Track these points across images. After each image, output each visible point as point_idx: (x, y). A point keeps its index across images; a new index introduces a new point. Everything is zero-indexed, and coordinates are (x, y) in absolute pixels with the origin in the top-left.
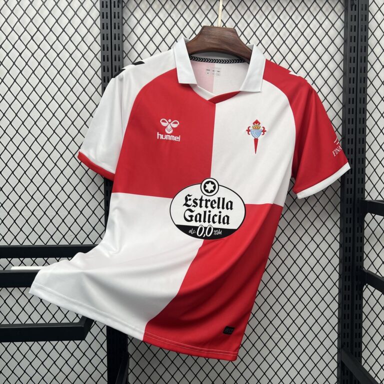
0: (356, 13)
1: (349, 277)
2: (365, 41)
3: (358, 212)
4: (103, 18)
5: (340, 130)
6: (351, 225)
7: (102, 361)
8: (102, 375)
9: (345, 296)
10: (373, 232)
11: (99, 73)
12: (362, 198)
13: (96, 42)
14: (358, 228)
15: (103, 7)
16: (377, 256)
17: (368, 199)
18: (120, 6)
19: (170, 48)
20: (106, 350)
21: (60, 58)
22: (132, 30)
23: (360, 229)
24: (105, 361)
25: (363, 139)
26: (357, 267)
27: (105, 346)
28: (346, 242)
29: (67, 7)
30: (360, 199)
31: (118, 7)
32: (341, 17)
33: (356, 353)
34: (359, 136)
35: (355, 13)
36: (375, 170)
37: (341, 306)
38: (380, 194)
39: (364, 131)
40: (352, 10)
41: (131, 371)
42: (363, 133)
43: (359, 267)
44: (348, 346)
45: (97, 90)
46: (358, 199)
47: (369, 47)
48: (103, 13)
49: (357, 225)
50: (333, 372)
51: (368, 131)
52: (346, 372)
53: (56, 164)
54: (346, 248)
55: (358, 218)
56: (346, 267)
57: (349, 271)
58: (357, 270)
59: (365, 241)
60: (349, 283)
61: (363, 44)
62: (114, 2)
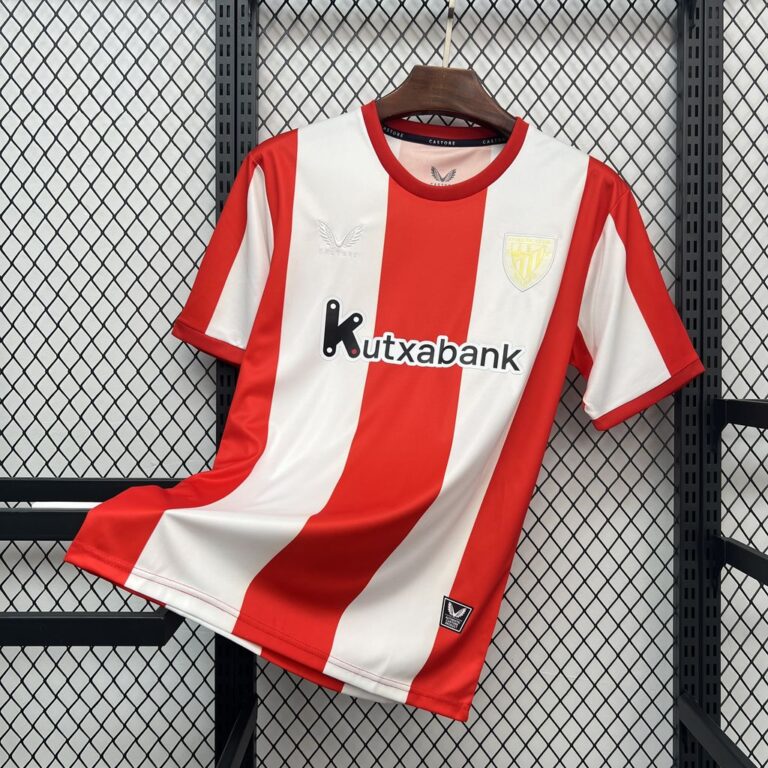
0: (698, 43)
1: (693, 551)
2: (717, 95)
3: (708, 423)
4: (221, 54)
5: (672, 264)
6: (695, 449)
7: (205, 709)
8: (205, 739)
9: (686, 590)
10: (740, 464)
11: (212, 156)
12: (716, 396)
13: (208, 99)
14: (708, 454)
15: (221, 35)
16: (747, 510)
17: (729, 397)
18: (254, 34)
19: (345, 110)
20: (214, 688)
22: (275, 77)
23: (712, 456)
24: (212, 710)
25: (716, 281)
26: (708, 532)
27: (211, 679)
28: (687, 482)
29: (155, 36)
30: (712, 397)
31: (250, 35)
32: (671, 51)
33: (708, 705)
34: (708, 275)
35: (696, 43)
36: (741, 342)
37: (678, 610)
38: (751, 388)
39: (717, 266)
40: (690, 37)
41: (262, 732)
42: (716, 269)
43: (712, 533)
44: (693, 693)
46: (709, 396)
47: (724, 106)
48: (221, 46)
49: (707, 449)
50: (664, 747)
51: (725, 266)
52: (689, 745)
53: (127, 326)
54: (687, 494)
55: (708, 436)
56: (687, 532)
57: (693, 539)
58: (708, 538)
59: (724, 480)
60: (693, 565)
61: (713, 101)
62: (243, 26)
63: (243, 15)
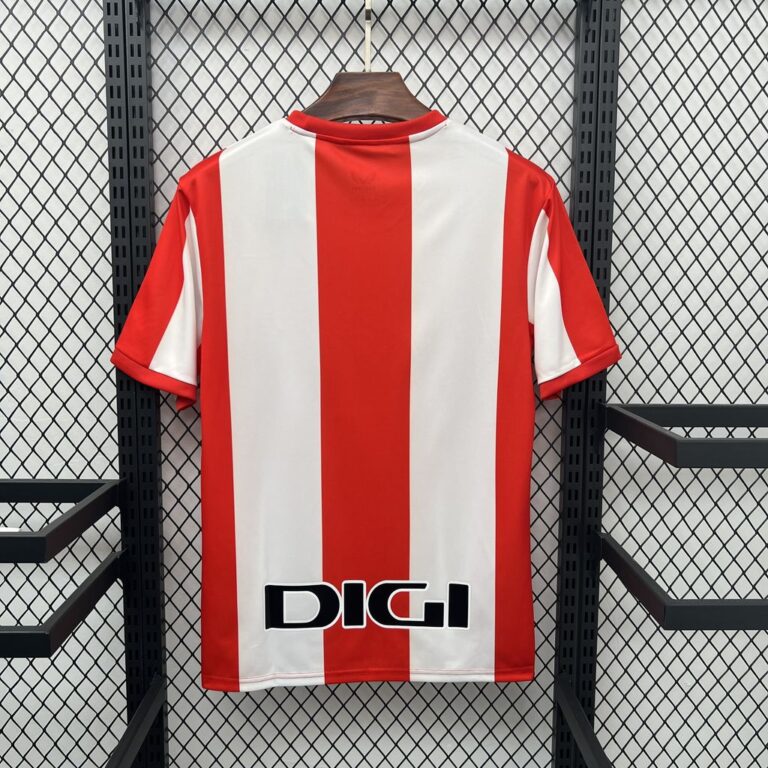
0: (594, 47)
1: (575, 545)
2: (612, 100)
3: (592, 426)
4: (110, 55)
6: (579, 450)
7: (118, 689)
8: (119, 715)
9: (567, 580)
10: (623, 463)
11: (106, 160)
12: (600, 400)
13: (100, 100)
14: (591, 455)
15: (109, 34)
16: (629, 506)
17: (614, 401)
18: (143, 32)
20: (125, 669)
21: (31, 131)
22: (168, 78)
23: (595, 456)
24: (124, 689)
25: (606, 287)
26: (589, 527)
27: (123, 662)
28: (570, 481)
29: (43, 34)
30: (597, 402)
31: (139, 34)
32: (568, 54)
33: (584, 682)
35: (592, 47)
36: (628, 347)
37: (561, 598)
38: (636, 392)
39: (606, 274)
40: (587, 41)
41: (172, 708)
42: (605, 277)
43: (592, 528)
45: (101, 192)
46: (593, 401)
47: (618, 110)
48: (111, 45)
49: (589, 449)
50: (544, 719)
51: (614, 273)
53: (27, 331)
54: (570, 491)
55: (592, 437)
56: (569, 527)
57: (575, 534)
58: (589, 533)
59: (606, 478)
60: (573, 557)
61: (607, 107)
62: (131, 25)
63: (131, 13)
